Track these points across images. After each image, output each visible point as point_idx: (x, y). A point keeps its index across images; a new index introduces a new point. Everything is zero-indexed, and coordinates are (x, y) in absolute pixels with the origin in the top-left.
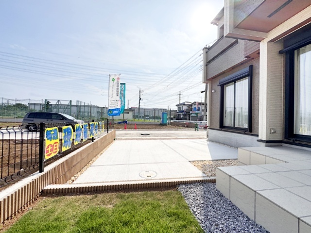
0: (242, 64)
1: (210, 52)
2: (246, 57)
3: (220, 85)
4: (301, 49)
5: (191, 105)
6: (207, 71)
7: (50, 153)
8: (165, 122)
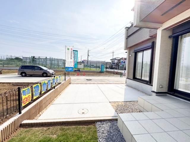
0: (148, 40)
1: (129, 30)
2: (150, 36)
3: (135, 52)
4: (183, 35)
5: (120, 60)
6: (127, 42)
7: (25, 102)
8: (102, 71)
